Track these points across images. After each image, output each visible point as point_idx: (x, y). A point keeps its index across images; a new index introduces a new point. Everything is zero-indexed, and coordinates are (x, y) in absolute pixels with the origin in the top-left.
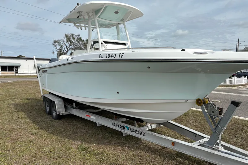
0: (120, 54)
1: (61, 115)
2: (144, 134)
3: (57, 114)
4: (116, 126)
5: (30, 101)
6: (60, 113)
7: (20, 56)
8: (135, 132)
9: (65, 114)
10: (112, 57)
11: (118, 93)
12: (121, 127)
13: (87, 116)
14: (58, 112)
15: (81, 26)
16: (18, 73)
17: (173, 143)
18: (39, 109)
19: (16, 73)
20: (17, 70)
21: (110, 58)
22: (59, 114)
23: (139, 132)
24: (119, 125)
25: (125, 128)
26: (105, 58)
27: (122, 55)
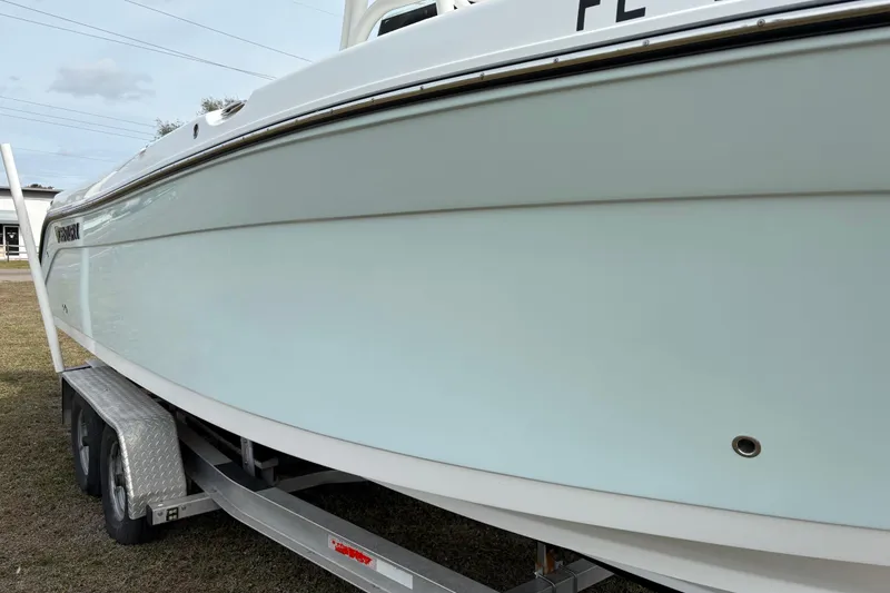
1: (158, 520)
3: (133, 517)
5: (15, 390)
6: (149, 512)
7: (35, 186)
13: (342, 550)
14: (137, 500)
16: (17, 249)
18: (43, 446)
19: (11, 249)
20: (16, 241)
22: (142, 513)
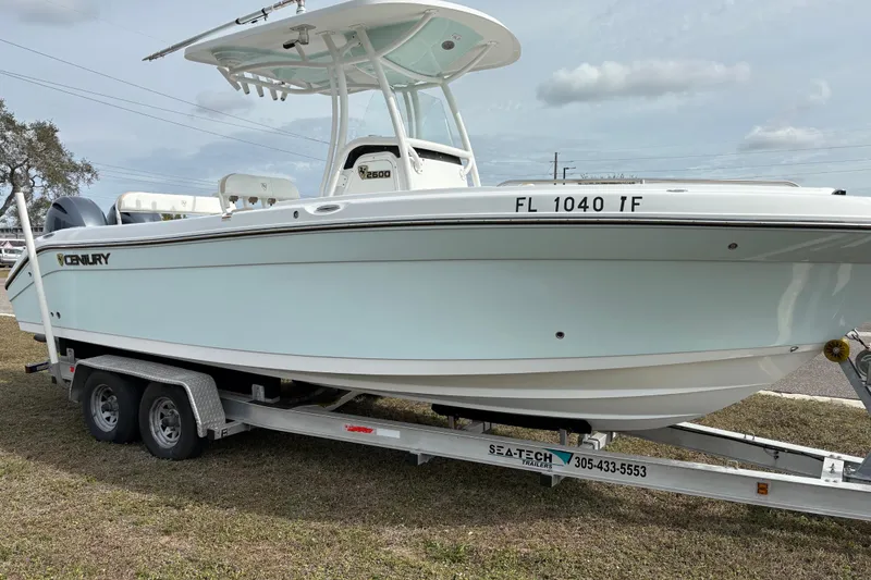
0: (624, 199)
1: (218, 436)
2: (641, 471)
3: (201, 436)
4: (509, 454)
6: (213, 432)
8: (601, 468)
9: (229, 433)
10: (585, 208)
11: (560, 335)
12: (532, 456)
13: (353, 429)
14: (203, 425)
15: (246, 81)
17: (763, 487)
21: (578, 212)
22: (208, 433)
23: (618, 466)
24: (521, 451)
25: (555, 457)
26: (547, 212)
27: (634, 204)
